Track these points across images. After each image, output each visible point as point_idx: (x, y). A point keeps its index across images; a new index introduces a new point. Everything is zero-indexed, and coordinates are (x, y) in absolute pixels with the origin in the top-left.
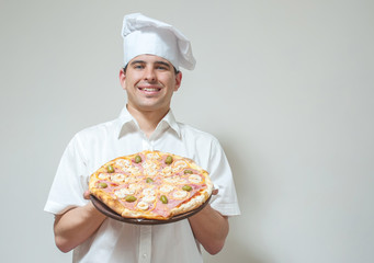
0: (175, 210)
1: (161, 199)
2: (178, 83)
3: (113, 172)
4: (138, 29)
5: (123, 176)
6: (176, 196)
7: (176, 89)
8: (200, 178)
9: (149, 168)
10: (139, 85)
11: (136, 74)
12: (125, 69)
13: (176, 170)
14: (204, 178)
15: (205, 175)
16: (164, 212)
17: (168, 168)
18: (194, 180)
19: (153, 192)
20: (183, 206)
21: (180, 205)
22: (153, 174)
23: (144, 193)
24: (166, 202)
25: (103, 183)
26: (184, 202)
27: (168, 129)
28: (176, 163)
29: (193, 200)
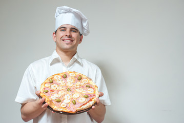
0: (78, 109)
1: (72, 102)
2: (81, 40)
3: (52, 82)
4: (63, 13)
5: (56, 86)
6: (80, 101)
7: (80, 43)
8: (93, 90)
9: (70, 82)
10: (62, 38)
11: (61, 34)
12: (56, 32)
13: (82, 84)
14: (95, 90)
15: (96, 88)
16: (73, 109)
17: (78, 83)
18: (90, 91)
19: (69, 97)
20: (83, 107)
21: (81, 106)
22: (71, 85)
23: (65, 97)
24: (75, 104)
25: (47, 89)
26: (83, 105)
27: (76, 61)
28: (83, 80)
29: (88, 103)
